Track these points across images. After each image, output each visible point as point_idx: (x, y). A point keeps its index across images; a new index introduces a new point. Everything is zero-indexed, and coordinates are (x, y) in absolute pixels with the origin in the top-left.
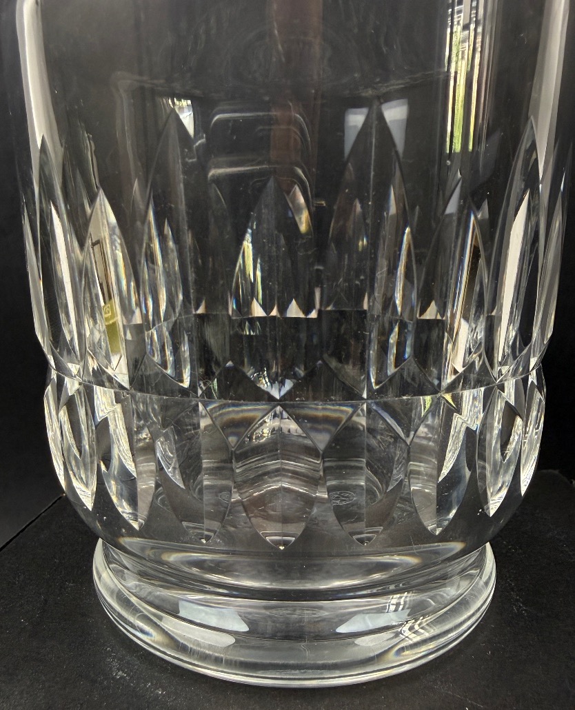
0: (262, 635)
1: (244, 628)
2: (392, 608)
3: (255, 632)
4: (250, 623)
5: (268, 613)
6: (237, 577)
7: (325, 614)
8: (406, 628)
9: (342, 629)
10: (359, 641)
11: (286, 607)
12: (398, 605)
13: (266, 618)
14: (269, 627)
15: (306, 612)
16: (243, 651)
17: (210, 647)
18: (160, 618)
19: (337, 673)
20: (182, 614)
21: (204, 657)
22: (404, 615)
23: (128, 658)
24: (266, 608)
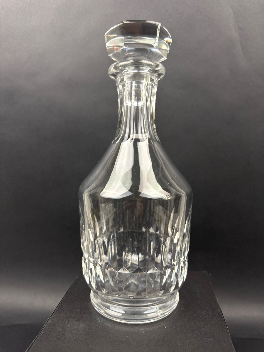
0: (128, 314)
1: (124, 312)
2: (155, 308)
3: (126, 313)
4: (125, 311)
5: (129, 309)
6: (121, 303)
7: (142, 310)
8: (158, 312)
9: (145, 313)
10: (148, 315)
11: (133, 309)
12: (157, 307)
13: (128, 311)
14: (129, 312)
15: (137, 309)
16: (124, 316)
17: (117, 316)
18: (106, 310)
19: (145, 320)
20: (110, 309)
21: (115, 317)
22: (158, 309)
23: (101, 318)
24: (129, 308)
